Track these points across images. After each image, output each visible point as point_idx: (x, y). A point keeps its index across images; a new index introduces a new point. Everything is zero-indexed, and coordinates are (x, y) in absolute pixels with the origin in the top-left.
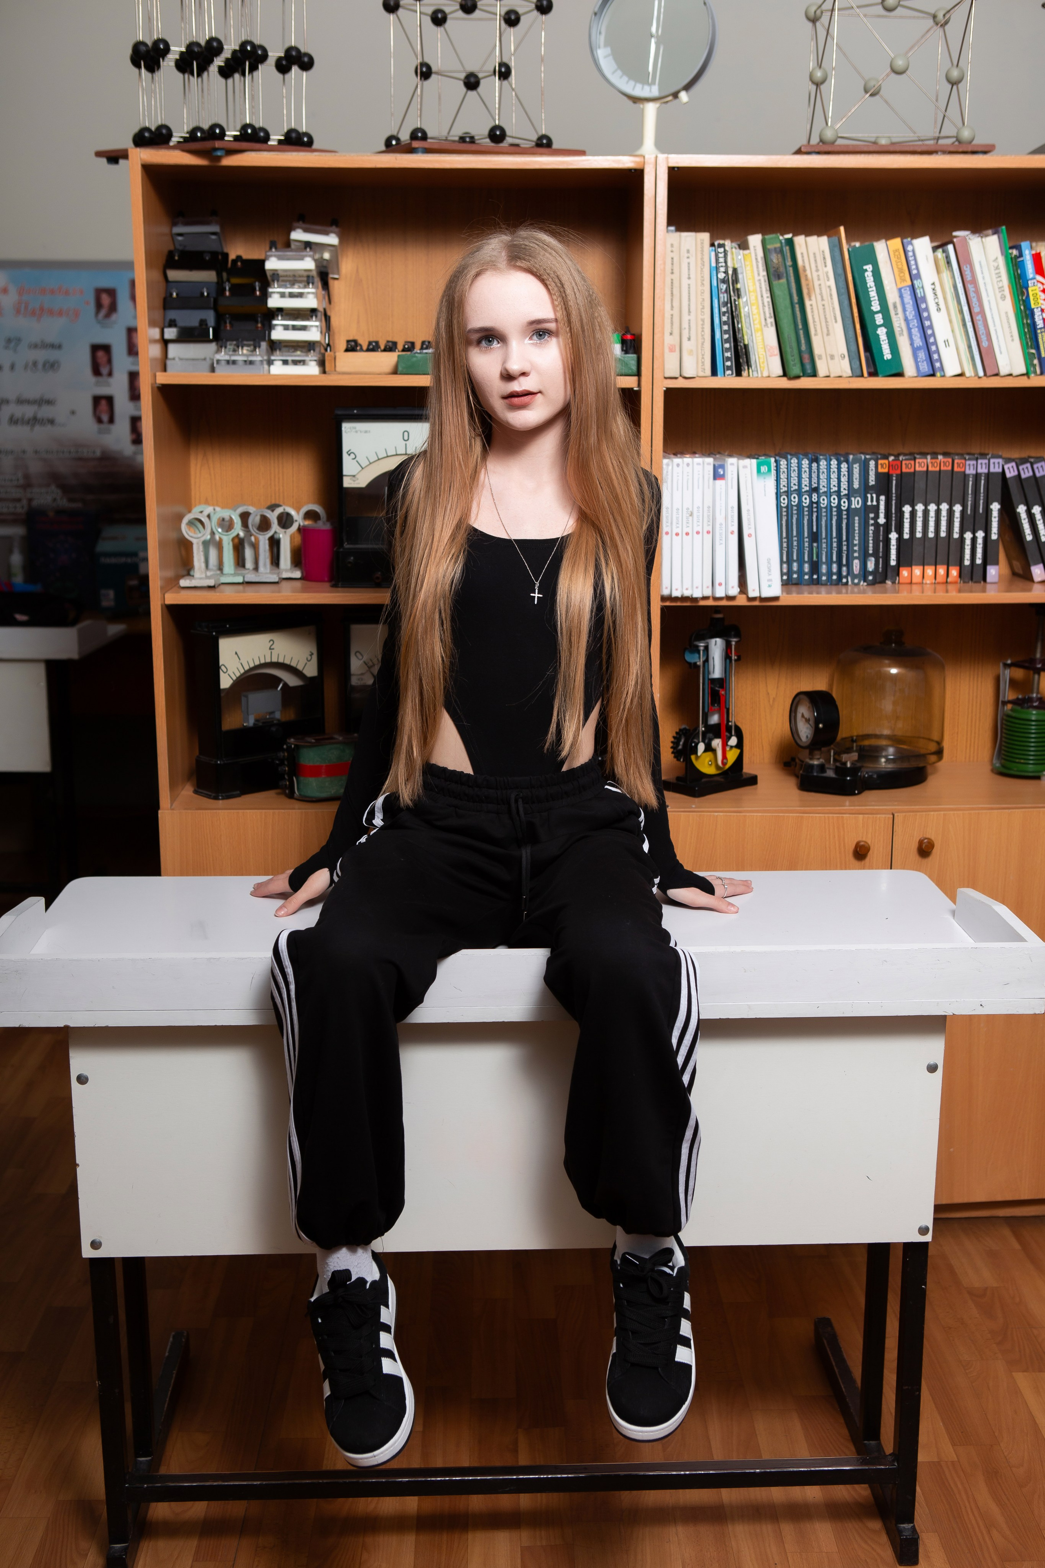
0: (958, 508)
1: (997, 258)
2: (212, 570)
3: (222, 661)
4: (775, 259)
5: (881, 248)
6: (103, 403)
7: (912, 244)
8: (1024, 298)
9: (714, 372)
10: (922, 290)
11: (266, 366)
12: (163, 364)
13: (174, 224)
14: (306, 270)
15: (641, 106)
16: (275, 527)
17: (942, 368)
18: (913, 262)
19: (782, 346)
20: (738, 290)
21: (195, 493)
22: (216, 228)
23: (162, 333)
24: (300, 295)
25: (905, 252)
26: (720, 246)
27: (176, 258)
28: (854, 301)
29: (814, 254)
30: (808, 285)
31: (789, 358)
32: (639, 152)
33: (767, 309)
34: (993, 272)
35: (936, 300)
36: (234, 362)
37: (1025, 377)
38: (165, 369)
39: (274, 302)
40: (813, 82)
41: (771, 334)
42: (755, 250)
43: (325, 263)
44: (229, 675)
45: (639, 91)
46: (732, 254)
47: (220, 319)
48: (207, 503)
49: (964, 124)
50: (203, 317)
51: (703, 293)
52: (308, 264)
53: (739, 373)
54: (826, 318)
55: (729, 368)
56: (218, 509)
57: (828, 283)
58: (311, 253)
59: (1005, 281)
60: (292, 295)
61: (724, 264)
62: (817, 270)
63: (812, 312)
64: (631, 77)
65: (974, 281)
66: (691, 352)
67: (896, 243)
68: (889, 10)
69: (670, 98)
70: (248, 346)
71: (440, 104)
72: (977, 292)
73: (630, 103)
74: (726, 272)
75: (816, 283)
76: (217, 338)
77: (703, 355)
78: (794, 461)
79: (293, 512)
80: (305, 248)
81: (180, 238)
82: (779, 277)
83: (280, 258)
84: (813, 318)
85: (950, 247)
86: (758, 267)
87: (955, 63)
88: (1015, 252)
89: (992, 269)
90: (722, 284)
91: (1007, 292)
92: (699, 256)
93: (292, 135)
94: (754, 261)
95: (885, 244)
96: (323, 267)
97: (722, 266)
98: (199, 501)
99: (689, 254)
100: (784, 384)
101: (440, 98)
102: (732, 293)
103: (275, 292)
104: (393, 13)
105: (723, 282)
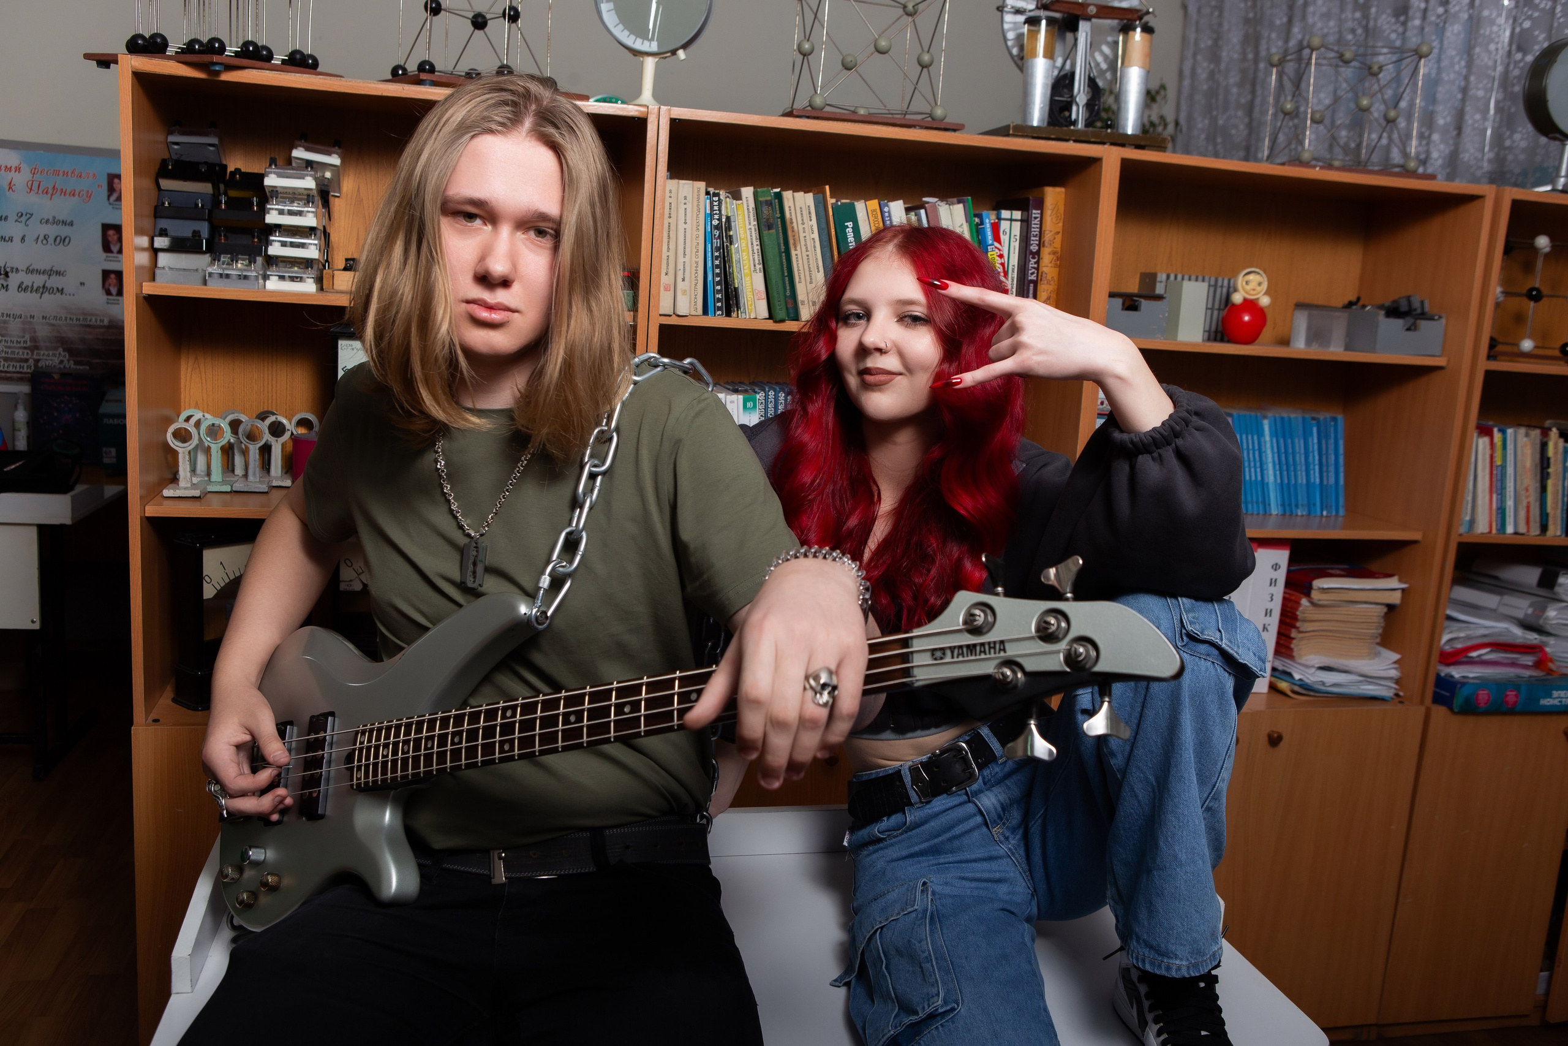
1: (962, 225)
2: (199, 475)
3: (205, 572)
4: (764, 210)
5: (860, 207)
6: (113, 276)
7: (888, 206)
9: (705, 311)
11: (261, 281)
12: (152, 272)
13: (170, 133)
14: (306, 189)
15: (641, 59)
16: (267, 437)
19: (770, 292)
20: (731, 237)
21: (184, 395)
22: (214, 140)
23: (152, 242)
24: (299, 213)
25: (882, 212)
26: (715, 195)
27: (170, 167)
29: (801, 208)
30: (794, 236)
31: (775, 302)
32: (640, 102)
33: (756, 256)
36: (228, 276)
38: (153, 279)
39: (272, 218)
40: (801, 53)
41: (759, 279)
42: (747, 201)
43: (327, 182)
44: (212, 585)
45: (639, 45)
46: (726, 203)
47: (214, 230)
48: (197, 407)
49: (936, 104)
50: (197, 228)
51: (698, 238)
52: (308, 183)
53: (728, 314)
54: (809, 268)
55: (719, 309)
56: (207, 416)
57: (813, 236)
58: (313, 173)
60: (291, 213)
61: (718, 212)
62: (803, 224)
63: (797, 261)
64: (632, 32)
66: (684, 293)
67: (874, 204)
69: (669, 54)
70: (243, 260)
71: (448, 38)
73: (631, 55)
74: (720, 219)
75: (802, 235)
76: (210, 250)
77: (696, 295)
78: (771, 393)
79: (285, 421)
80: (307, 167)
81: (176, 147)
82: (770, 227)
83: (280, 176)
84: (798, 267)
85: (923, 212)
86: (749, 217)
87: (926, 49)
88: (977, 220)
90: (715, 231)
92: (695, 203)
93: (298, 56)
94: (746, 211)
95: (864, 204)
96: (324, 185)
97: (716, 214)
98: (187, 404)
99: (686, 201)
100: (770, 326)
101: (447, 34)
102: (725, 239)
103: (273, 209)
105: (717, 228)
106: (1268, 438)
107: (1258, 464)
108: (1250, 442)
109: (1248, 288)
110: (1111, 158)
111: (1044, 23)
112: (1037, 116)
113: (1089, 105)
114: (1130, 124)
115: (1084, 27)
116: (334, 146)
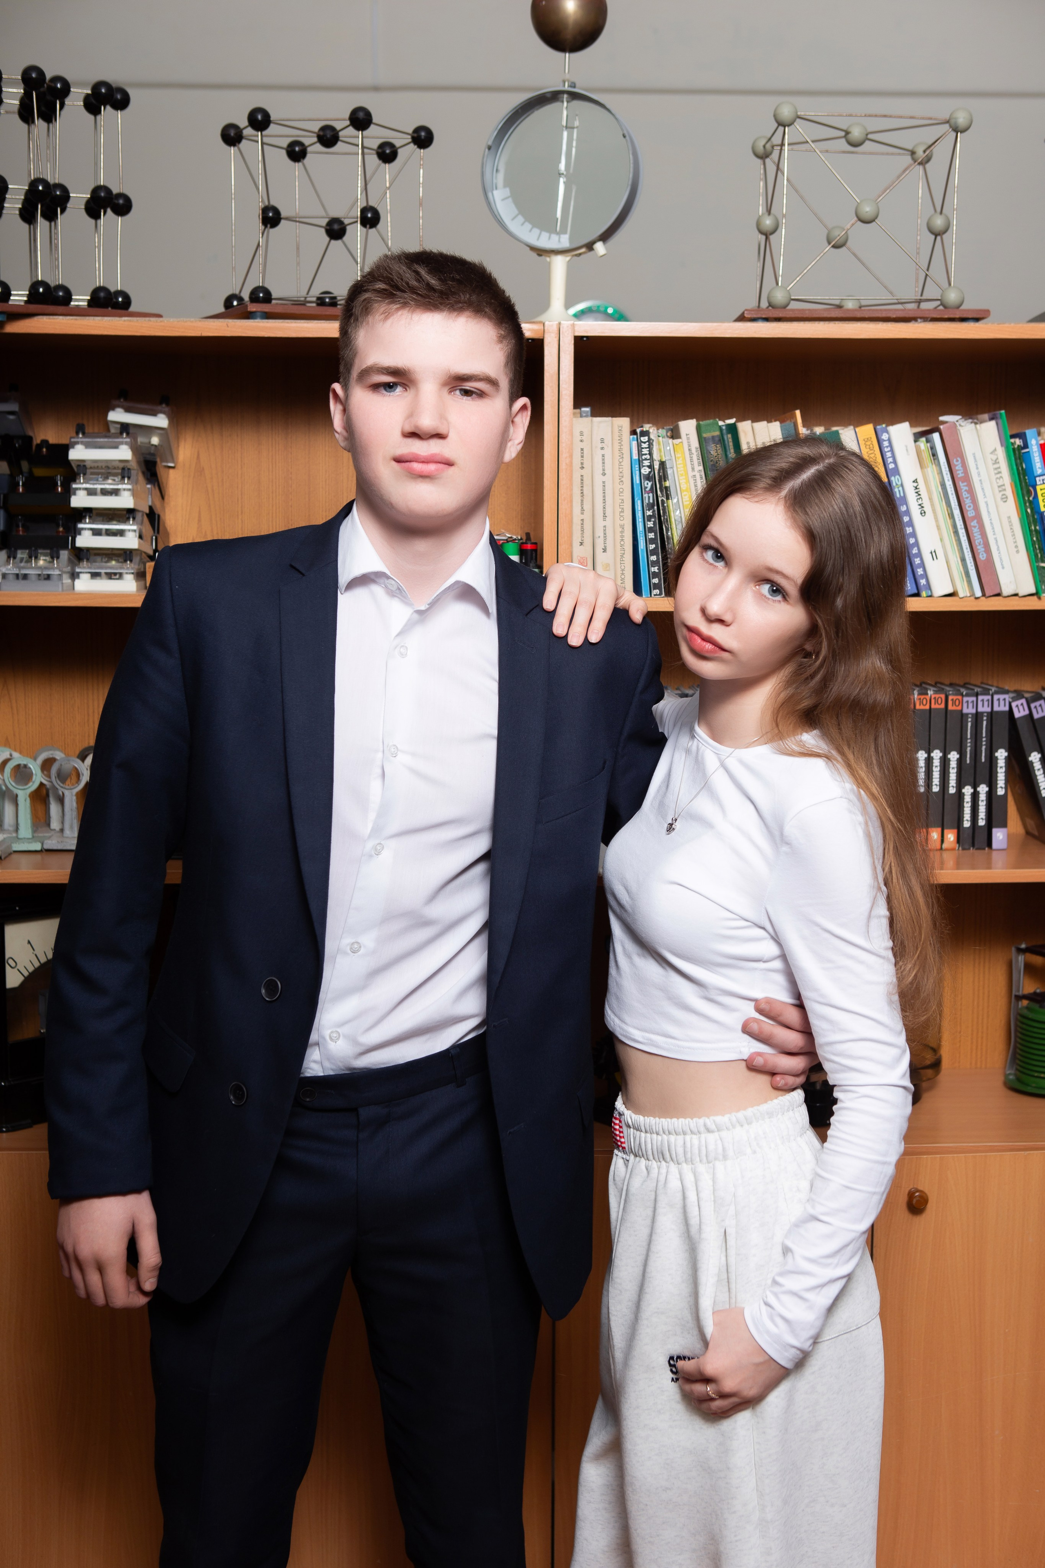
0: (954, 756)
1: (995, 450)
2: (8, 831)
3: (8, 954)
4: (714, 450)
5: (848, 433)
7: (887, 432)
8: (1031, 499)
9: (638, 591)
10: (901, 489)
11: (67, 580)
14: (120, 461)
15: (548, 259)
17: (928, 586)
18: (889, 454)
20: (667, 488)
22: (14, 407)
24: (115, 492)
25: (879, 441)
26: (645, 433)
32: (541, 318)
34: (991, 467)
35: (920, 502)
36: (25, 577)
37: (1035, 598)
39: (79, 500)
40: (761, 232)
42: (688, 439)
43: (152, 450)
44: (18, 970)
45: (546, 241)
46: (659, 444)
47: (11, 522)
49: (950, 284)
51: (622, 492)
52: (123, 453)
55: (656, 586)
56: (16, 755)
58: (130, 440)
59: (1006, 478)
60: (105, 492)
61: (648, 457)
64: (534, 225)
65: (967, 478)
67: (867, 428)
68: (855, 144)
69: (583, 250)
70: (45, 555)
71: (298, 255)
72: (971, 492)
73: (534, 255)
74: (651, 467)
76: (5, 545)
77: (623, 570)
80: (121, 433)
83: (88, 446)
85: (936, 436)
86: (691, 460)
87: (939, 209)
88: (1018, 442)
89: (990, 463)
90: (647, 482)
91: (1009, 492)
92: (617, 447)
93: (102, 294)
94: (687, 452)
95: (853, 432)
97: (646, 459)
99: (604, 445)
101: (298, 249)
102: (659, 493)
103: (80, 489)
104: (234, 145)
105: (648, 478)
116: (161, 403)
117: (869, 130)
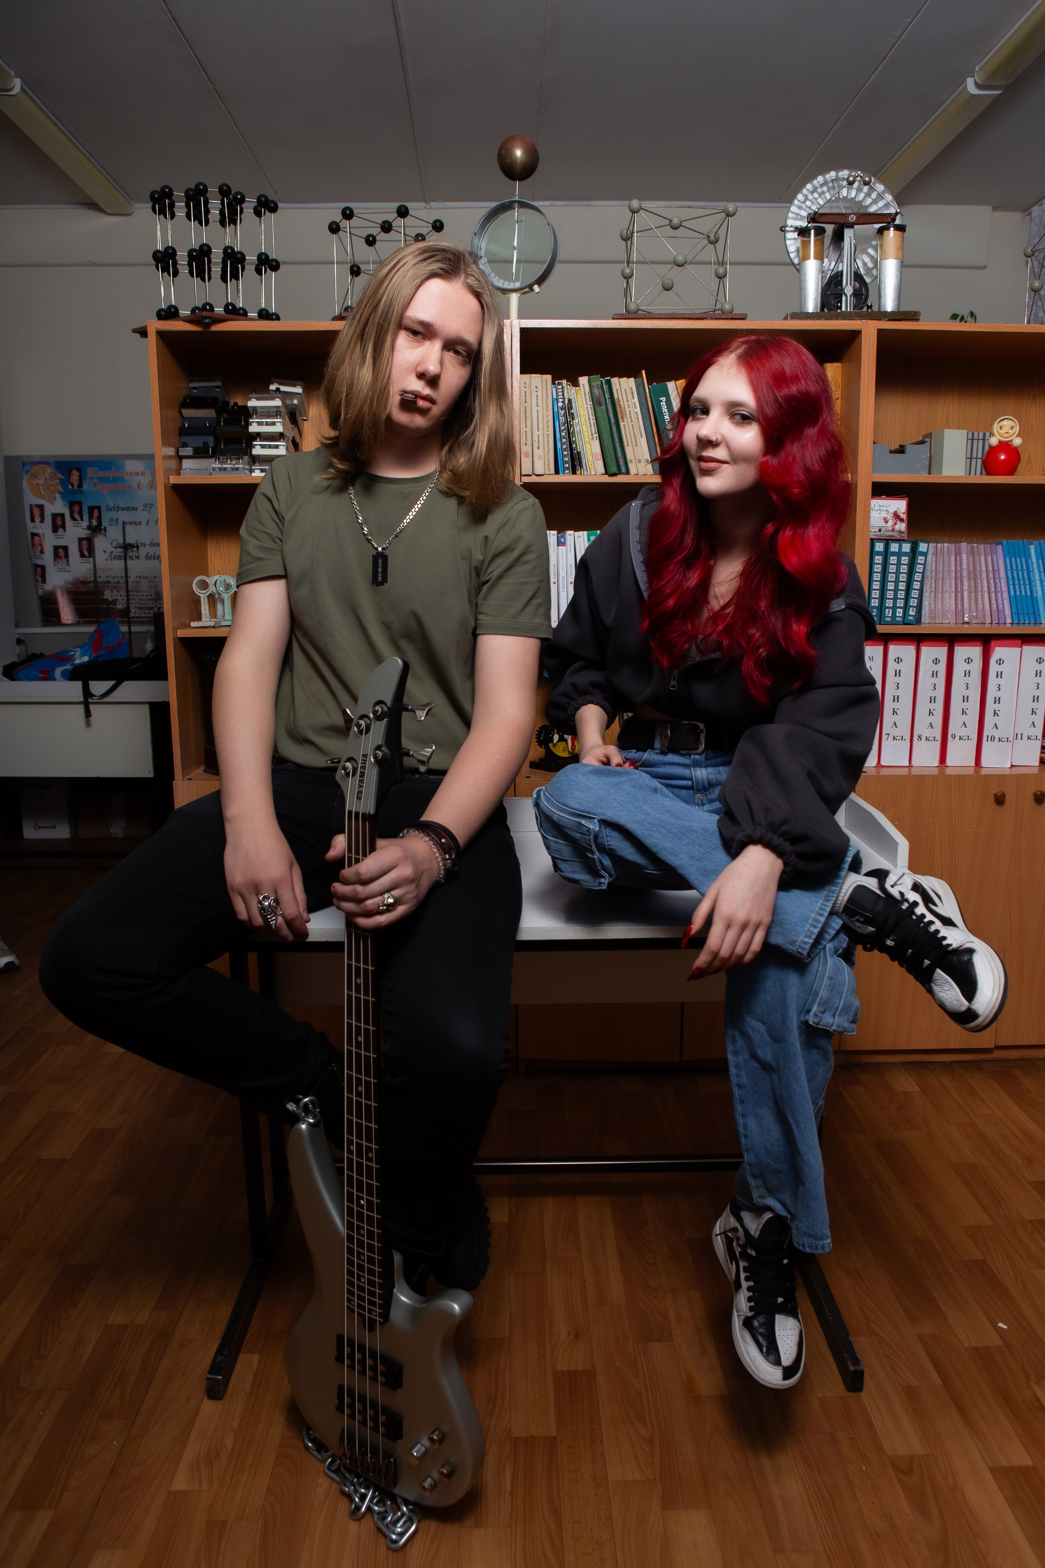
4: (596, 391)
5: (671, 385)
9: (557, 472)
11: (247, 472)
12: (177, 471)
13: (191, 381)
14: (276, 408)
15: (508, 295)
19: (604, 453)
20: (572, 414)
22: (219, 384)
23: (178, 451)
24: (272, 424)
26: (559, 384)
27: (190, 400)
28: (653, 421)
29: (625, 390)
30: (621, 411)
31: (609, 461)
33: (593, 427)
36: (225, 469)
38: (179, 474)
39: (254, 428)
40: (624, 277)
41: (595, 443)
42: (584, 387)
43: (294, 407)
45: (506, 285)
46: (568, 389)
47: (217, 442)
49: (727, 302)
50: (206, 441)
51: (548, 416)
52: (277, 403)
53: (574, 472)
54: (634, 434)
55: (567, 469)
57: (635, 410)
58: (283, 398)
60: (266, 424)
61: (562, 397)
62: (628, 401)
63: (625, 430)
64: (500, 276)
66: (540, 458)
68: (675, 228)
69: (527, 289)
70: (236, 459)
74: (563, 402)
75: (627, 410)
76: (214, 454)
77: (549, 459)
80: (277, 394)
81: (195, 391)
82: (600, 405)
83: (258, 399)
84: (626, 434)
86: (586, 399)
87: (721, 263)
92: (544, 391)
93: (264, 313)
94: (583, 395)
95: (674, 383)
96: (293, 409)
97: (560, 398)
98: (213, 573)
99: (537, 390)
100: (607, 479)
102: (568, 416)
103: (254, 422)
104: (336, 233)
105: (562, 409)
106: (1034, 560)
107: (1027, 582)
108: (1019, 563)
109: (1002, 431)
110: (869, 331)
111: (812, 231)
112: (811, 303)
113: (856, 294)
114: (889, 305)
115: (848, 233)
116: (298, 380)
117: (683, 219)
